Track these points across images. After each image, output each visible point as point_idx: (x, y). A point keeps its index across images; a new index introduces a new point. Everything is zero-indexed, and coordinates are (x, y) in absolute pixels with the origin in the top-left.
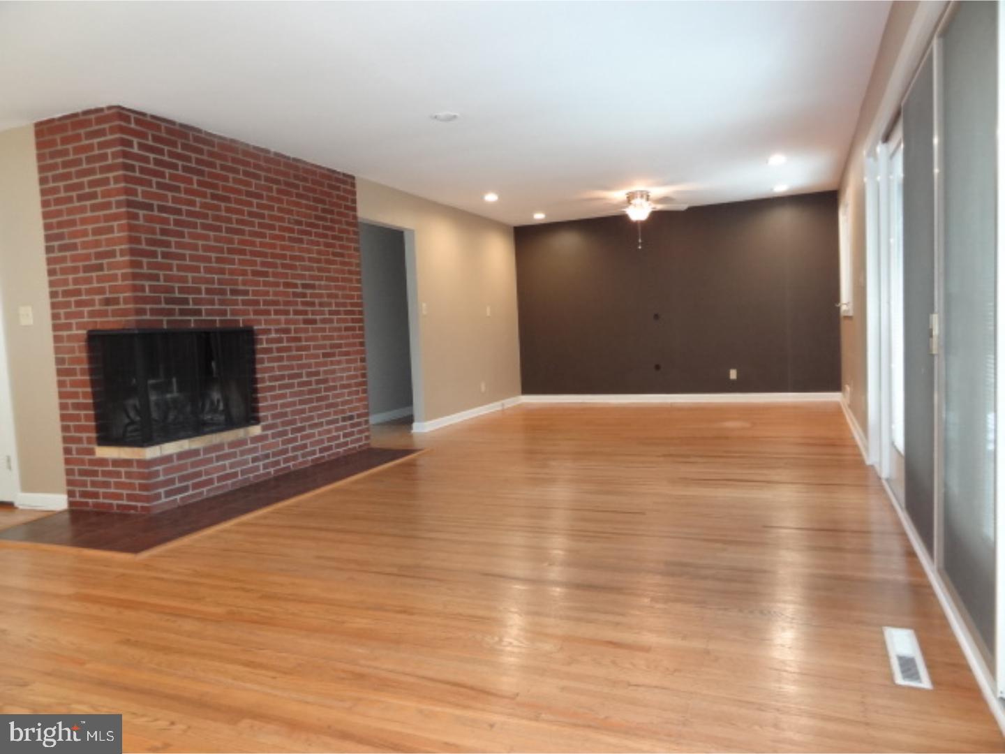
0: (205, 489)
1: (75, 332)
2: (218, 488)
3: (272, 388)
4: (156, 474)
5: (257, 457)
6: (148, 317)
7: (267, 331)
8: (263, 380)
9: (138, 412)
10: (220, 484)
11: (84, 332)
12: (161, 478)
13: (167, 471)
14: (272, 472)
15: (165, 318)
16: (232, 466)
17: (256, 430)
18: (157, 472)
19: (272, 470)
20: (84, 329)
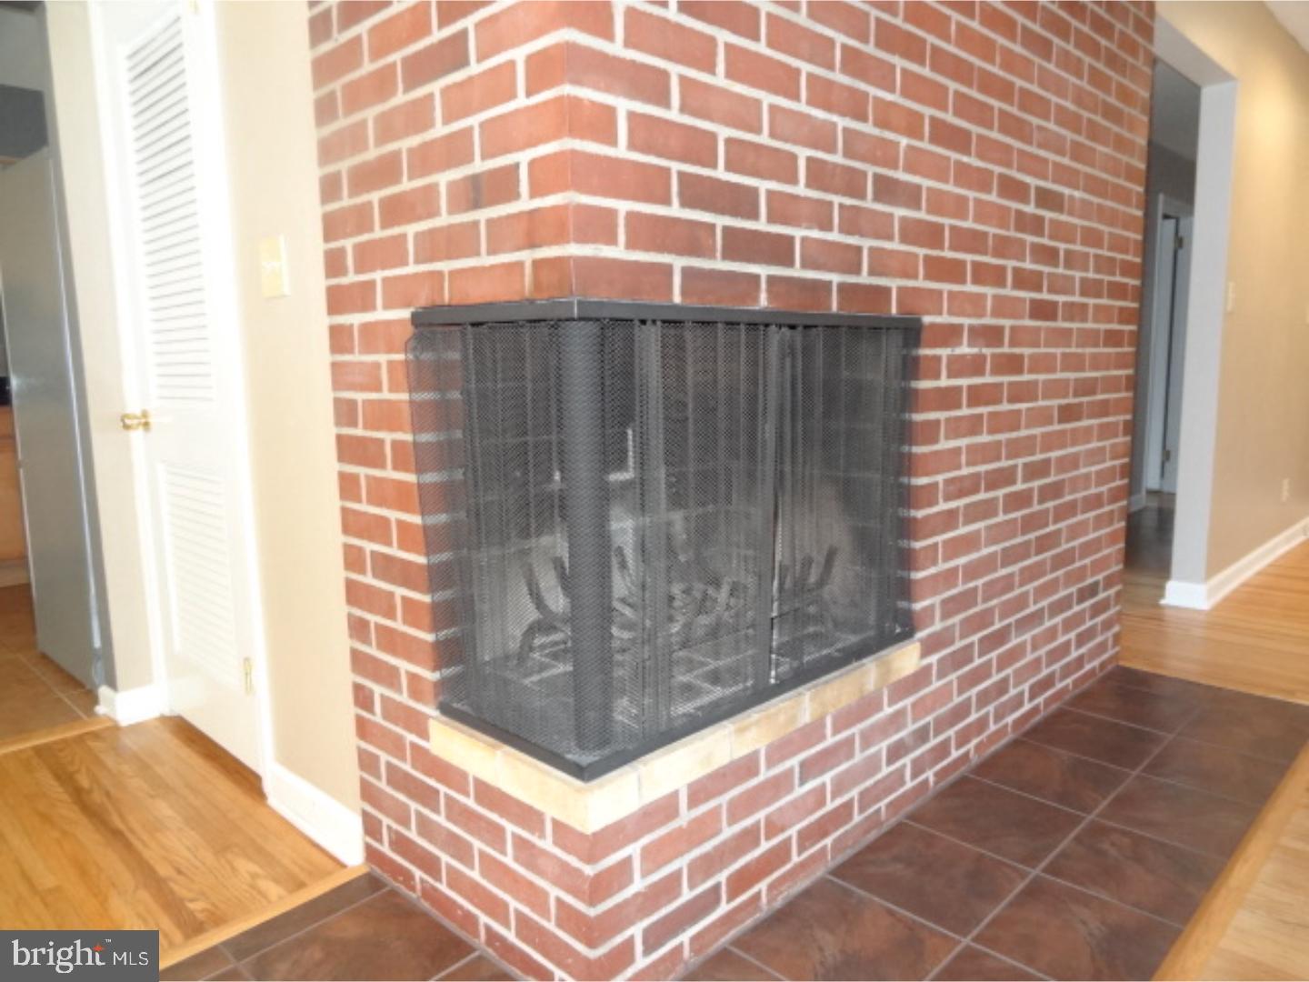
0: (762, 886)
1: (381, 314)
2: (802, 866)
3: (950, 519)
4: (622, 873)
5: (901, 741)
6: (617, 252)
7: (949, 335)
8: (929, 494)
9: (567, 581)
10: (806, 855)
11: (405, 314)
12: (638, 884)
13: (653, 857)
14: (932, 780)
15: (678, 263)
16: (839, 787)
17: (906, 658)
18: (626, 864)
19: (930, 775)
20: (406, 305)
